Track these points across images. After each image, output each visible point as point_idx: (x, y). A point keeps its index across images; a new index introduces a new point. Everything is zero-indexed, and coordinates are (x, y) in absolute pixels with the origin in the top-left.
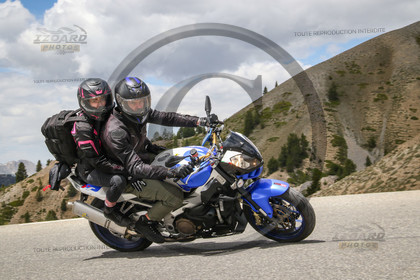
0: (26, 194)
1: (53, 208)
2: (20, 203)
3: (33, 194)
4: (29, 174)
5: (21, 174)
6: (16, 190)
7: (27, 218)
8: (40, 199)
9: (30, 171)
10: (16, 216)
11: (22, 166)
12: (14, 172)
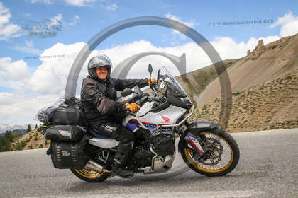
0: (31, 138)
1: (41, 143)
2: (28, 141)
3: (34, 138)
4: (32, 129)
5: (29, 130)
6: (27, 136)
7: (31, 147)
8: (36, 139)
9: (33, 129)
10: (27, 146)
11: (29, 126)
12: (26, 129)
